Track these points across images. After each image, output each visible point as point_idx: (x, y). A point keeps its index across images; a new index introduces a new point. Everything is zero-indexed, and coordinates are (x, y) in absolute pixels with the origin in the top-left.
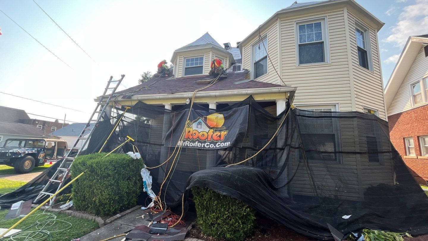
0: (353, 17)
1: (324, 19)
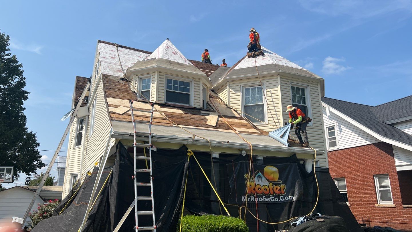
1: (306, 87)
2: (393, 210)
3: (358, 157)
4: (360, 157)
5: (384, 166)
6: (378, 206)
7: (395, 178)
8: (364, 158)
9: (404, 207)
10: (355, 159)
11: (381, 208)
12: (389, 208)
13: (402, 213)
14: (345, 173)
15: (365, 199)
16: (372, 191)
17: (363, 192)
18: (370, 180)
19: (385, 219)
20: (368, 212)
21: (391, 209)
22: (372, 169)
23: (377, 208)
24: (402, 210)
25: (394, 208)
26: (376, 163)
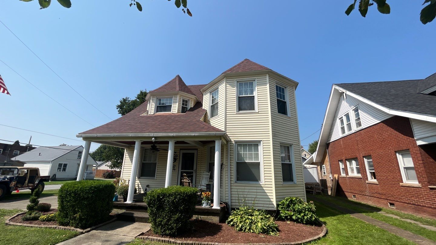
0: (274, 80)
1: (255, 80)
2: (419, 190)
3: (379, 134)
4: (381, 134)
5: (403, 141)
6: (403, 185)
7: (416, 154)
8: (384, 134)
9: (431, 189)
10: (377, 136)
11: (406, 188)
12: (415, 188)
13: (430, 195)
14: (371, 151)
15: (390, 177)
16: (395, 168)
17: (387, 170)
18: (392, 157)
19: (412, 200)
20: (395, 191)
21: (417, 190)
22: (393, 145)
23: (402, 187)
24: (429, 191)
25: (420, 189)
26: (396, 138)
